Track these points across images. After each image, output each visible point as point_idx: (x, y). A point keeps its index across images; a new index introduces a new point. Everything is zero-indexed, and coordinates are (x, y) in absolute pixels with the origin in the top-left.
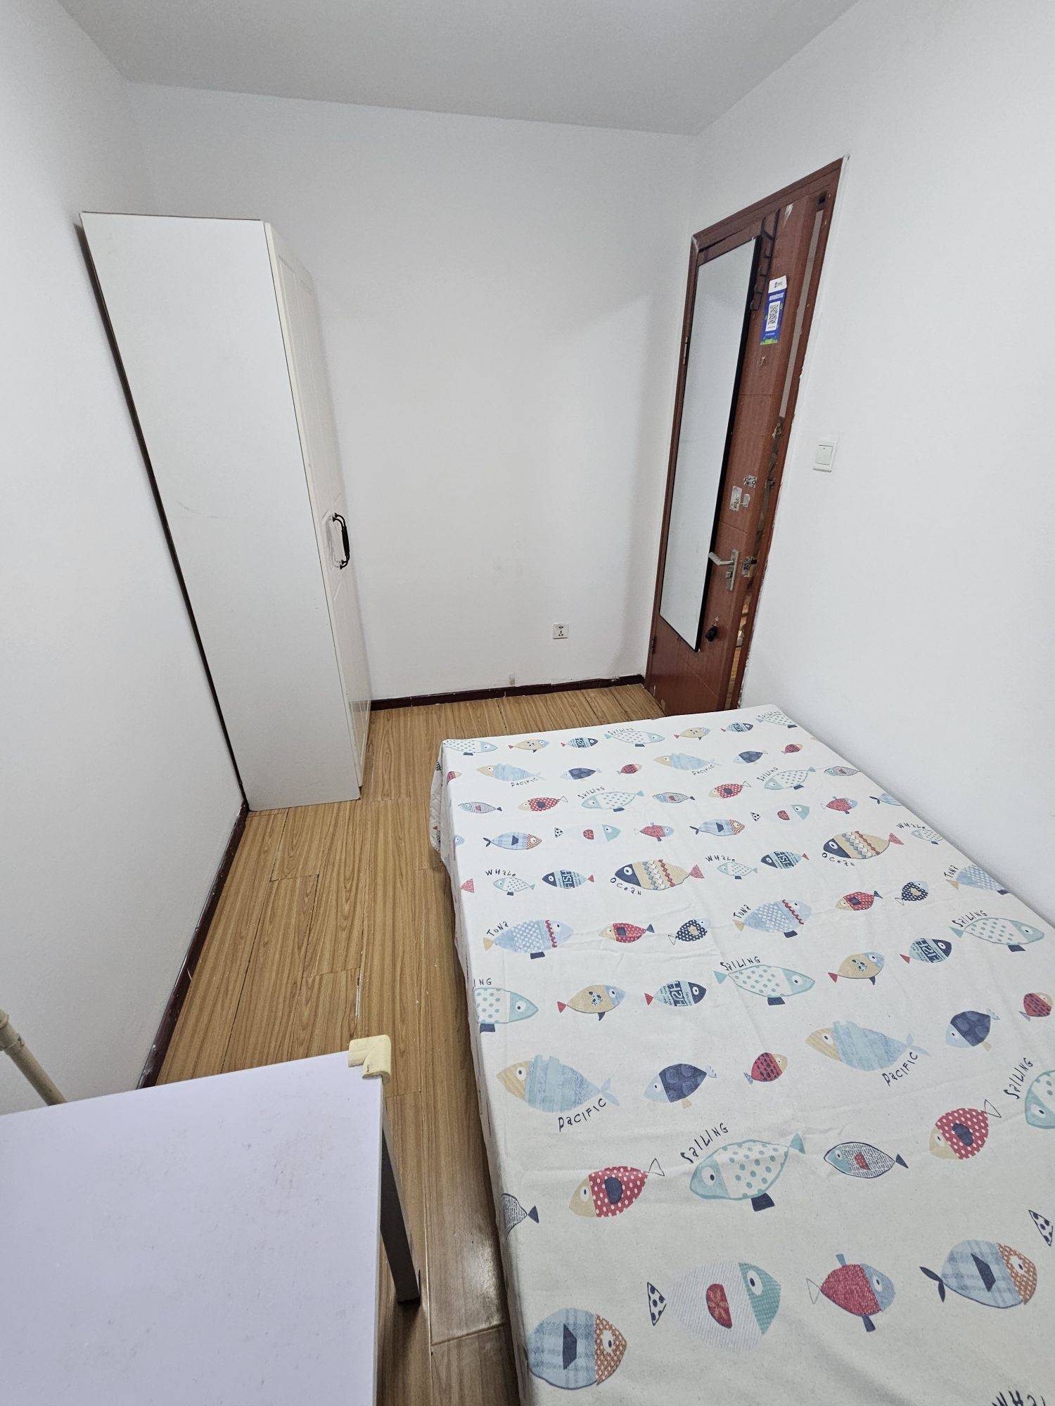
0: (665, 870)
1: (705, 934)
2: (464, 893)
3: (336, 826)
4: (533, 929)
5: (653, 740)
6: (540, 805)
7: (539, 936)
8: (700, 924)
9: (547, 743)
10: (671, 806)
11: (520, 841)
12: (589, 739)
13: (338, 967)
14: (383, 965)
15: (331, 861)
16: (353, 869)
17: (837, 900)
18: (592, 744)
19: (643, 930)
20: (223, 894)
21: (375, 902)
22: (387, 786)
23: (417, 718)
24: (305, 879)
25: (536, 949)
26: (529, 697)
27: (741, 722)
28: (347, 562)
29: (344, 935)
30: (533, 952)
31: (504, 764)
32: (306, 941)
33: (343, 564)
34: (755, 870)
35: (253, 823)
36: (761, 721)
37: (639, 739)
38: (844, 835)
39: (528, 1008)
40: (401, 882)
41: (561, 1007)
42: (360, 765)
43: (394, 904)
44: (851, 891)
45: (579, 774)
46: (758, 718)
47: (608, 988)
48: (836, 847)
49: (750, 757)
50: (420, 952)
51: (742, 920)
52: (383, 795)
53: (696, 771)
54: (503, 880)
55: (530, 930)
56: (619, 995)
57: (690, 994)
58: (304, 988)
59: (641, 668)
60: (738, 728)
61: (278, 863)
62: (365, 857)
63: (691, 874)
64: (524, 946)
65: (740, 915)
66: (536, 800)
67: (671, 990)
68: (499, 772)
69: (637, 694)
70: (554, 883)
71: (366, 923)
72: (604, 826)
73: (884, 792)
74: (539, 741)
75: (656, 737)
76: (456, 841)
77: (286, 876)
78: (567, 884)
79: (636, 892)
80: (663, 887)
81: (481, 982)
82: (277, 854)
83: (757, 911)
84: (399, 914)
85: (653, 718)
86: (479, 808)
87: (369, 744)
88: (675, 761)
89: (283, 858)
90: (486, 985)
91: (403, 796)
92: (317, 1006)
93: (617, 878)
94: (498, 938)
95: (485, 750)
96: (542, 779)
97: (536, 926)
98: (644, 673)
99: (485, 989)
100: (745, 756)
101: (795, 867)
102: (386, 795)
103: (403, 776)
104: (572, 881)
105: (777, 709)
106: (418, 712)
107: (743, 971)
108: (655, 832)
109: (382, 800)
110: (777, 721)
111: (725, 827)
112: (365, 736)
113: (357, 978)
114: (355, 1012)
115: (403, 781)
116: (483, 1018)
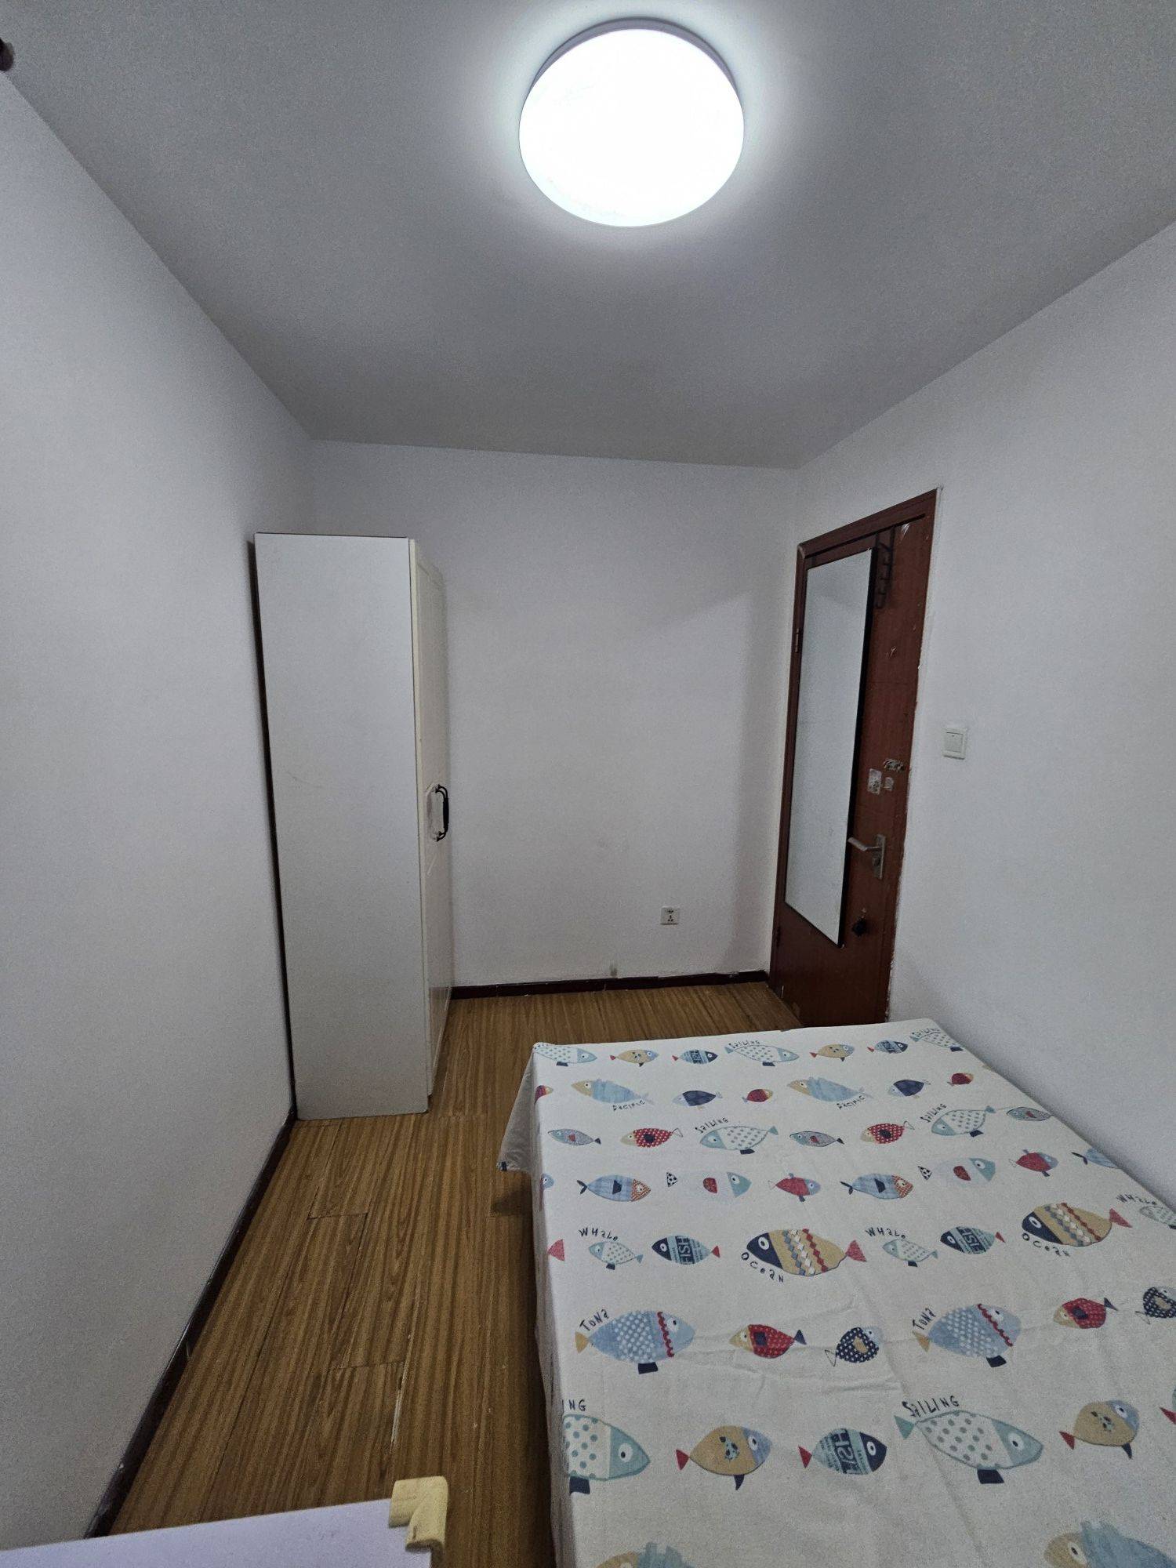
0: (813, 1245)
1: (876, 1353)
2: (553, 1261)
3: (395, 1145)
4: (642, 1325)
5: (784, 1058)
6: (649, 1138)
7: (650, 1337)
8: (868, 1334)
9: (655, 1056)
10: (812, 1149)
11: (624, 1188)
12: (707, 1053)
13: (377, 1357)
14: (434, 1358)
15: (385, 1194)
16: (410, 1210)
17: (1054, 1309)
18: (710, 1060)
19: (791, 1338)
20: (249, 1233)
21: (433, 1260)
22: (461, 1097)
23: (502, 1015)
24: (350, 1218)
25: (645, 1357)
26: (632, 991)
27: (891, 1040)
28: (445, 834)
29: (388, 1306)
30: (643, 1362)
31: (604, 1080)
32: (340, 1311)
33: (440, 836)
34: (935, 1254)
35: (300, 1135)
36: (916, 1040)
37: (768, 1056)
38: (1048, 1208)
39: (635, 1458)
40: (467, 1233)
41: (682, 1459)
42: (432, 1067)
43: (456, 1267)
44: (1072, 1297)
45: (697, 1098)
46: (912, 1035)
47: (746, 1432)
48: (1039, 1226)
49: (909, 1088)
50: (484, 1343)
51: (925, 1333)
52: (455, 1108)
53: (840, 1102)
54: (602, 1244)
55: (638, 1326)
56: (764, 1447)
57: (863, 1452)
58: (329, 1388)
59: (762, 960)
60: (889, 1047)
61: (320, 1193)
62: (427, 1194)
63: (849, 1254)
64: (630, 1350)
65: (922, 1325)
66: (643, 1130)
67: (837, 1444)
68: (598, 1090)
69: (759, 996)
70: (667, 1255)
71: (418, 1291)
72: (730, 1174)
73: (1090, 1147)
74: (646, 1052)
75: (788, 1055)
76: (544, 1182)
77: (328, 1212)
78: (684, 1258)
79: (776, 1277)
80: (811, 1271)
81: (572, 1405)
82: (321, 1180)
83: (943, 1320)
84: (461, 1280)
85: (783, 1029)
86: (572, 1138)
87: (446, 1040)
88: (815, 1088)
89: (327, 1187)
90: (578, 1411)
91: (479, 1110)
92: (342, 1419)
93: (750, 1254)
94: (595, 1335)
95: (582, 1059)
96: (650, 1102)
97: (645, 1320)
98: (767, 968)
99: (578, 1418)
100: (904, 1086)
101: (988, 1251)
102: (460, 1107)
103: (481, 1084)
104: (691, 1252)
105: (932, 1025)
106: (505, 1005)
107: (936, 1420)
108: (795, 1186)
109: (454, 1115)
110: (936, 1041)
111: (887, 1185)
112: (442, 1029)
113: (399, 1377)
114: (391, 1435)
115: (481, 1092)
116: (574, 1467)
